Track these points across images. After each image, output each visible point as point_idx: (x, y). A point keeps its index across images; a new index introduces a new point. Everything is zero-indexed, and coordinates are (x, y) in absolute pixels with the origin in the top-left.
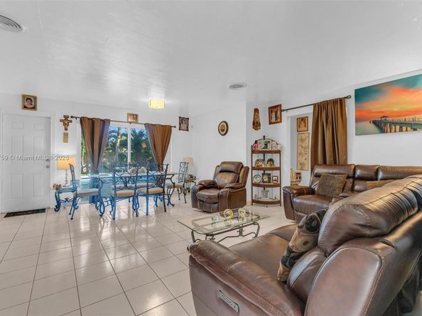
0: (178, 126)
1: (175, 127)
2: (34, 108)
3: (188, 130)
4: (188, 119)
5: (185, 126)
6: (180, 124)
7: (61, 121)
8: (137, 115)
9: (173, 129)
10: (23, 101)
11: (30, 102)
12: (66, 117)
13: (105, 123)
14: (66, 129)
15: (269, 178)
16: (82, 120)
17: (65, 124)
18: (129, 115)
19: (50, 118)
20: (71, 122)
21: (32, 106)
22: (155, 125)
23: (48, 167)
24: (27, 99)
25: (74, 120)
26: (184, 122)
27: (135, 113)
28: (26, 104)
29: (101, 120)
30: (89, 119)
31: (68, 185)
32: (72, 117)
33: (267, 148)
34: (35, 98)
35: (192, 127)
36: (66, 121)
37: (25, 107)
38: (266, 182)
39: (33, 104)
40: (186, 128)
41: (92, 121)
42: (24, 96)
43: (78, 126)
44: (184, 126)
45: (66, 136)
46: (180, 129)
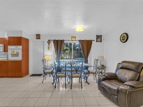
0: (95, 40)
2: (39, 38)
3: (101, 41)
6: (97, 39)
7: (47, 42)
8: (75, 37)
9: (93, 42)
13: (62, 41)
14: (49, 45)
19: (44, 41)
30: (56, 40)
35: (104, 40)
36: (49, 42)
37: (37, 38)
42: (37, 35)
46: (97, 41)
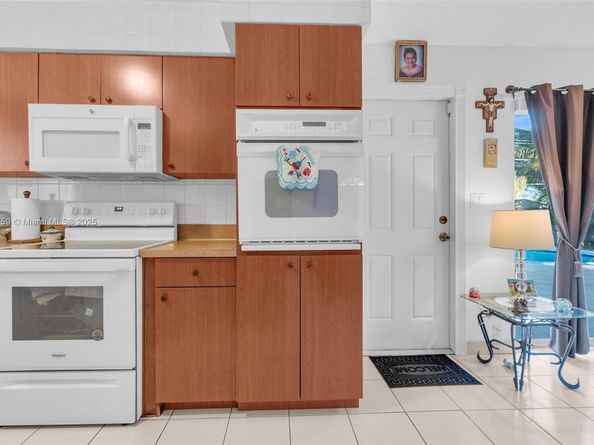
2: (421, 75)
7: (478, 105)
11: (411, 61)
12: (490, 94)
14: (490, 129)
20: (501, 105)
21: (415, 71)
23: (445, 238)
24: (407, 52)
28: (404, 66)
34: (424, 45)
37: (401, 75)
39: (418, 63)
42: (399, 44)
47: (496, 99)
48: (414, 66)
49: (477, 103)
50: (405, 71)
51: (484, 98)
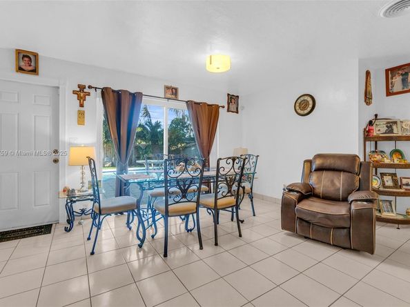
0: (226, 107)
1: (223, 107)
2: (34, 71)
3: (237, 112)
4: (238, 97)
5: (235, 106)
6: (229, 104)
7: (74, 92)
8: (176, 89)
9: (221, 109)
10: (18, 59)
11: (27, 62)
12: (82, 88)
13: (135, 97)
14: (82, 106)
15: (395, 181)
16: (105, 92)
17: (79, 98)
18: (167, 88)
19: (58, 88)
20: (89, 94)
21: (30, 68)
22: (199, 104)
23: (56, 161)
24: (24, 56)
25: (92, 91)
26: (233, 101)
27: (174, 86)
28: (22, 64)
29: (130, 94)
30: (113, 91)
31: (84, 189)
32: (90, 87)
33: (392, 131)
34: (36, 56)
35: (243, 108)
36: (82, 93)
37: (20, 69)
38: (389, 187)
39: (33, 64)
40: (235, 110)
41: (118, 95)
42: (18, 52)
43: (99, 101)
44: (233, 107)
45: (81, 115)
46: (228, 111)
47: (85, 90)
48: (30, 65)
49: (74, 91)
50: (24, 68)
51: (78, 89)
